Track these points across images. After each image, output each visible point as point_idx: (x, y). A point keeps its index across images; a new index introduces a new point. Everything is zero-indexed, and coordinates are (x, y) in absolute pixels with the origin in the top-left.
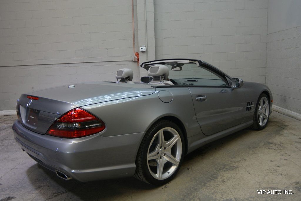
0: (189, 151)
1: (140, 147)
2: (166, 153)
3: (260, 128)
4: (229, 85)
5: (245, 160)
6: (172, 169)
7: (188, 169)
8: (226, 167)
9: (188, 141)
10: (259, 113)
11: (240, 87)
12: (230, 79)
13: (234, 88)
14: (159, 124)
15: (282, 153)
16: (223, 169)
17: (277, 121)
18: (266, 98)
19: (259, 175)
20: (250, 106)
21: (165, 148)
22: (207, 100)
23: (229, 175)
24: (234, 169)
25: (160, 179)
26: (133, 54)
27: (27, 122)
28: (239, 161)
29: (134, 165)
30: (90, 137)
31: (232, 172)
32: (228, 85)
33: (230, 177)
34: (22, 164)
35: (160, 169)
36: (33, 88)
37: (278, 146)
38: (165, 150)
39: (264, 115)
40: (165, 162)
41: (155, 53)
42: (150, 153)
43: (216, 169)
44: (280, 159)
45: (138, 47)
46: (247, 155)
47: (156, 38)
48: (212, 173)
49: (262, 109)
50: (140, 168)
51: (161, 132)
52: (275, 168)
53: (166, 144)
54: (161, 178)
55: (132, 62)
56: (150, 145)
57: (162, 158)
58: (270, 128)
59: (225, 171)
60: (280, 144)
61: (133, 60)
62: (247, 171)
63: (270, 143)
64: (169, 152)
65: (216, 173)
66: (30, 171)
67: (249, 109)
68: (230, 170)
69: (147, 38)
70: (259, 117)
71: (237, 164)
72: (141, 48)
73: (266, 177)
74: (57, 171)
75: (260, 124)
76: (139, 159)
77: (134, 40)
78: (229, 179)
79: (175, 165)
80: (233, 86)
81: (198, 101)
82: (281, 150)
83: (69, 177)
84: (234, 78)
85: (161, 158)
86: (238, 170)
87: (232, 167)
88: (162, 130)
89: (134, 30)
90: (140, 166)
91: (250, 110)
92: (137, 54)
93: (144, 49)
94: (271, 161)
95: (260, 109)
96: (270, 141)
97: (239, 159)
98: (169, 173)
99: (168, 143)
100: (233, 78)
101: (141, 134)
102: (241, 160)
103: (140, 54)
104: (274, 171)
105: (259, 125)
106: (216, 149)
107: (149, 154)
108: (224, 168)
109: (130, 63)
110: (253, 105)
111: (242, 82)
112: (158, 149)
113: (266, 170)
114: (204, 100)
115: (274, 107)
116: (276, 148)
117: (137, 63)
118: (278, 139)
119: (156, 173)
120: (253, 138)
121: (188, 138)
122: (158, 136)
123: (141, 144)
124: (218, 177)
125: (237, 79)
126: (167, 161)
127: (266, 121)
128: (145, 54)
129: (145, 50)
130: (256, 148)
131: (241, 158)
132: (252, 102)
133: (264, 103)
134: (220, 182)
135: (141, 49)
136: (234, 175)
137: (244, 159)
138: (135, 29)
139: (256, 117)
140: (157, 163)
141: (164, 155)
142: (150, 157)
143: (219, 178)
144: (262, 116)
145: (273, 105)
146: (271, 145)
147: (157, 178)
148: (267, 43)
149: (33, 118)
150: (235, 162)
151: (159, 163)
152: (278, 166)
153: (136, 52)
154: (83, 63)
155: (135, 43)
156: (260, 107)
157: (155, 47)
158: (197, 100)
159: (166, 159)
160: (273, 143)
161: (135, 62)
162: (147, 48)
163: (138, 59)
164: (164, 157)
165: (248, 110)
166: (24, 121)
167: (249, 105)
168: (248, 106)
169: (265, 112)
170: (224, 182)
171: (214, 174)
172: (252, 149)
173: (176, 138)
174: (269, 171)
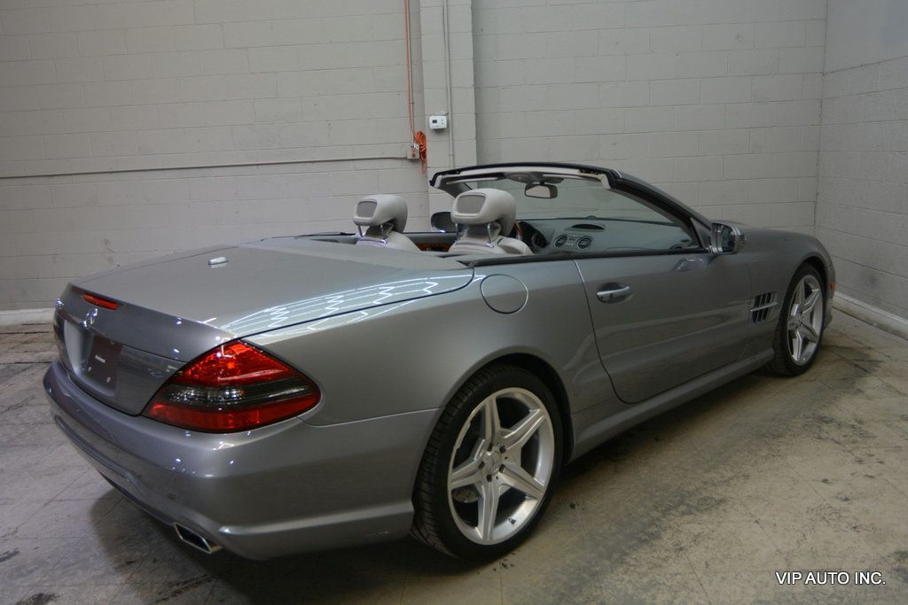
0: (576, 454)
1: (426, 451)
2: (505, 462)
3: (793, 371)
4: (701, 246)
5: (747, 477)
6: (524, 512)
7: (573, 506)
8: (687, 501)
9: (573, 424)
10: (793, 324)
11: (736, 253)
12: (705, 225)
13: (716, 256)
14: (485, 381)
15: (858, 453)
16: (679, 505)
17: (848, 345)
18: (813, 278)
19: (786, 529)
20: (764, 307)
21: (502, 450)
22: (631, 297)
23: (696, 529)
24: (713, 506)
25: (488, 542)
26: (409, 137)
27: (86, 373)
28: (727, 482)
29: (408, 507)
30: (271, 429)
31: (705, 517)
32: (698, 245)
33: (699, 534)
34: (78, 487)
35: (487, 512)
36: (107, 242)
37: (848, 431)
38: (504, 455)
39: (808, 329)
40: (501, 491)
41: (474, 136)
42: (456, 465)
43: (656, 508)
44: (853, 474)
45: (424, 116)
46: (753, 461)
47: (478, 87)
48: (645, 520)
49: (800, 311)
50: (427, 514)
51: (489, 404)
52: (837, 504)
53: (506, 437)
54: (491, 538)
55: (405, 161)
56: (458, 445)
57: (494, 478)
58: (823, 371)
59: (683, 513)
60: (853, 422)
61: (410, 157)
62: (752, 516)
63: (824, 420)
64: (514, 462)
65: (657, 519)
66: (101, 510)
67: (759, 316)
68: (698, 510)
69: (450, 90)
70: (792, 336)
71: (720, 490)
72: (432, 118)
73: (808, 536)
74: (178, 526)
75: (795, 357)
76: (425, 486)
77: (410, 96)
78: (696, 539)
79: (533, 497)
80: (715, 250)
81: (603, 302)
82: (856, 444)
83: (212, 544)
84: (717, 225)
85: (489, 478)
86: (724, 510)
87: (705, 499)
88: (493, 397)
89: (410, 63)
90: (427, 507)
91: (765, 316)
92: (421, 138)
93: (442, 122)
94: (825, 481)
95: (794, 312)
96: (824, 412)
97: (729, 474)
98: (513, 522)
99: (513, 433)
100: (714, 224)
101: (430, 412)
102: (732, 479)
103: (430, 138)
104: (834, 516)
105: (792, 360)
106: (657, 440)
107: (453, 472)
108: (681, 503)
109: (399, 163)
110: (774, 304)
111: (742, 237)
112: (480, 453)
113: (807, 512)
114: (622, 297)
115: (839, 298)
116: (842, 439)
117: (420, 166)
118: (847, 407)
119: (474, 523)
120: (772, 402)
121: (572, 416)
122: (480, 416)
123: (429, 444)
124: (662, 533)
125: (726, 227)
126: (508, 488)
127: (812, 347)
128: (444, 138)
129: (444, 126)
130: (781, 437)
131: (732, 470)
132: (770, 294)
133: (808, 292)
134: (666, 550)
135: (431, 122)
136: (711, 527)
137: (743, 475)
138: (413, 60)
139: (783, 338)
140: (478, 495)
141: (501, 470)
142: (456, 478)
143: (666, 536)
144: (802, 333)
145: (836, 293)
146: (825, 427)
147: (479, 539)
148: (821, 102)
149: (104, 361)
150: (714, 484)
151: (484, 496)
152: (846, 499)
153: (417, 130)
154: (258, 165)
155: (415, 105)
156: (796, 307)
157: (476, 114)
158: (601, 299)
159: (504, 481)
160: (831, 420)
161: (413, 161)
162: (450, 119)
163: (423, 154)
164: (499, 474)
165: (759, 320)
166: (76, 369)
167: (763, 303)
168: (757, 305)
169: (811, 322)
170: (681, 549)
171: (651, 524)
172: (767, 439)
173: (537, 417)
174: (817, 515)
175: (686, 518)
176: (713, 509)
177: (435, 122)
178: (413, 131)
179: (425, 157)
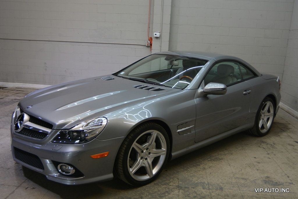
5: (232, 154)
15: (269, 152)
16: (208, 159)
19: (237, 168)
23: (211, 165)
26: (147, 39)
28: (225, 155)
31: (215, 162)
33: (211, 166)
37: (269, 146)
41: (169, 40)
43: (201, 159)
44: (264, 157)
45: (152, 32)
46: (236, 150)
47: (171, 24)
52: (255, 164)
55: (145, 47)
59: (209, 161)
60: (272, 144)
61: (147, 45)
62: (229, 164)
63: (263, 142)
68: (213, 160)
69: (162, 24)
71: (222, 156)
73: (243, 170)
77: (149, 24)
82: (270, 150)
86: (221, 161)
87: (217, 158)
92: (151, 39)
93: (158, 35)
94: (255, 158)
102: (227, 154)
103: (154, 39)
104: (253, 166)
109: (143, 47)
113: (246, 164)
116: (266, 147)
117: (150, 48)
118: (272, 140)
124: (201, 165)
128: (158, 40)
129: (159, 36)
130: (248, 145)
131: (228, 152)
134: (200, 169)
135: (154, 34)
136: (215, 165)
138: (151, 13)
146: (262, 144)
148: (288, 40)
152: (259, 163)
153: (150, 37)
154: (96, 43)
155: (150, 28)
157: (170, 33)
160: (265, 143)
161: (148, 47)
162: (161, 34)
163: (151, 45)
170: (205, 169)
171: (198, 162)
172: (243, 145)
174: (248, 165)
175: (209, 162)
176: (218, 161)
177: (156, 34)
178: (149, 37)
179: (151, 46)
